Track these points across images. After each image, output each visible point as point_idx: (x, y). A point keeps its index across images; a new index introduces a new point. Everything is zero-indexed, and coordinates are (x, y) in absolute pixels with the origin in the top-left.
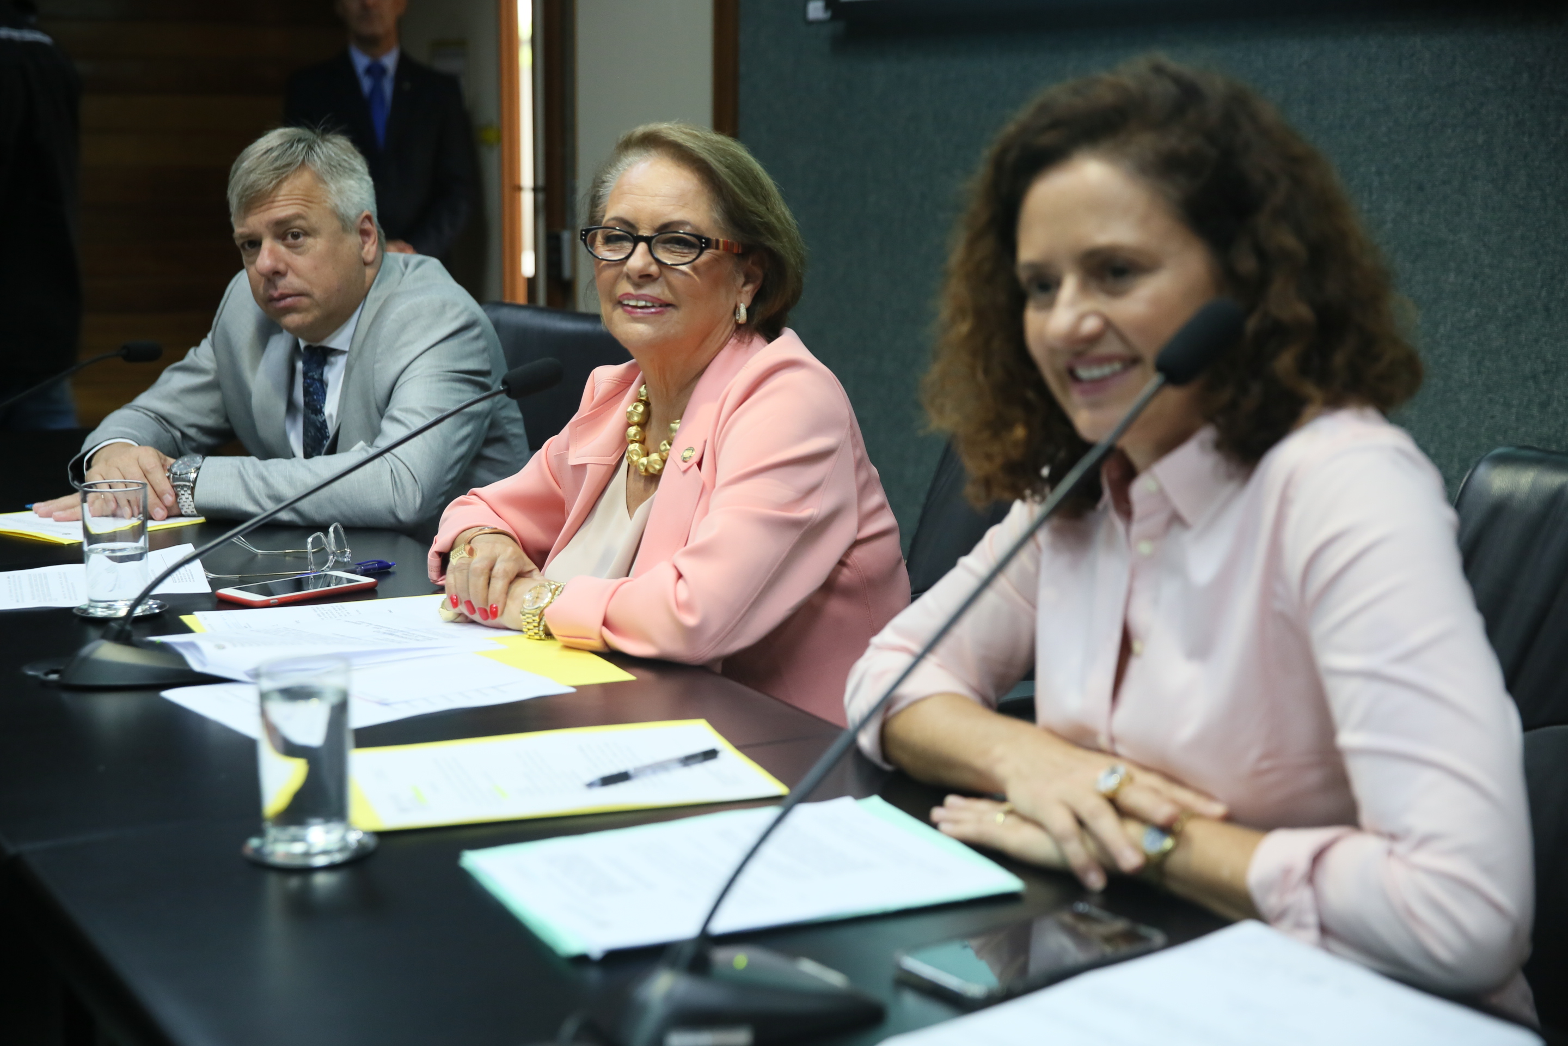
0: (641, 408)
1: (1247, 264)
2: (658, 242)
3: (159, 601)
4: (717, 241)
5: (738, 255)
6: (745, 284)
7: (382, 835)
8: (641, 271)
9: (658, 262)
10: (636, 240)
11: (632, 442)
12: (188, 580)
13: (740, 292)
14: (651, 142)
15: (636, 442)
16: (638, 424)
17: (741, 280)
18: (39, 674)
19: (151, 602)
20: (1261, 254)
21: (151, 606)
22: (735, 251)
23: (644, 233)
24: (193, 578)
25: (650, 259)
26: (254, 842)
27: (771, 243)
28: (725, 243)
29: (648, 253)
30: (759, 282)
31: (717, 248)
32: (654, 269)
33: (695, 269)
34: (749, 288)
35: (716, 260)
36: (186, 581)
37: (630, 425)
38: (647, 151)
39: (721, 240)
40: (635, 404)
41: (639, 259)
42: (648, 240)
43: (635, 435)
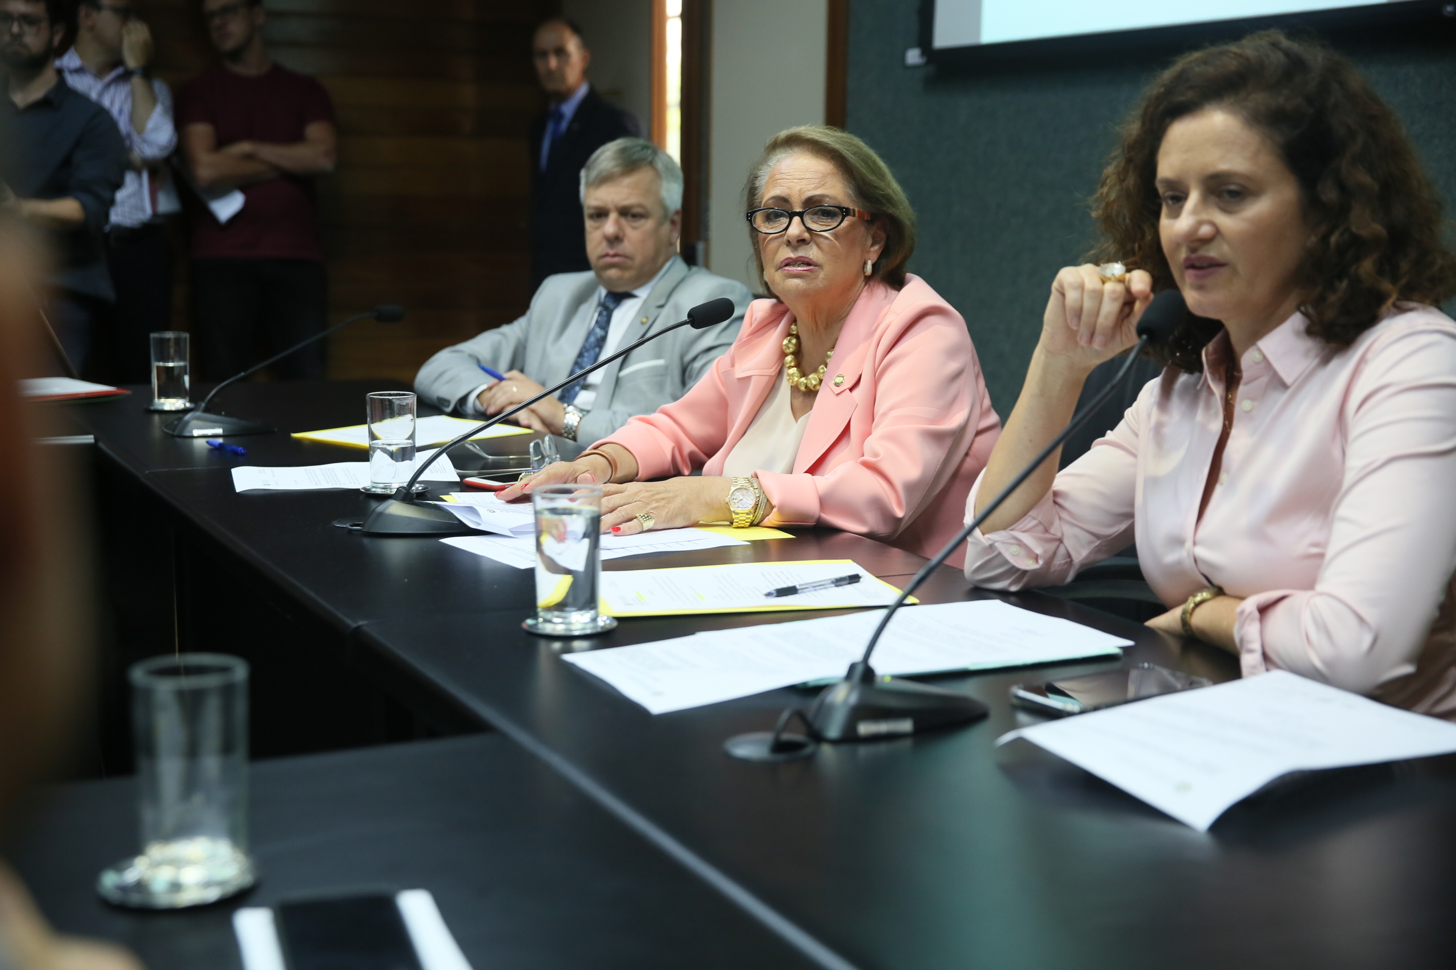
0: (794, 341)
1: (1329, 194)
2: (808, 214)
3: (423, 485)
4: (854, 210)
5: (867, 221)
6: (872, 245)
7: (619, 619)
8: (799, 236)
9: (809, 230)
10: (791, 215)
11: (790, 367)
12: (442, 472)
13: (869, 252)
14: (793, 141)
15: (793, 367)
16: (792, 353)
17: (870, 242)
18: (348, 526)
19: (417, 485)
20: (1342, 187)
21: (417, 488)
22: (866, 218)
23: (798, 209)
24: (445, 471)
25: (803, 228)
26: (530, 622)
27: (891, 211)
28: (859, 212)
29: (801, 223)
30: (883, 243)
31: (854, 216)
32: (806, 235)
33: (836, 236)
34: (876, 247)
35: (852, 226)
36: (441, 473)
37: (786, 355)
38: (791, 148)
39: (856, 209)
40: (789, 338)
41: (796, 228)
42: (801, 215)
43: (791, 362)
